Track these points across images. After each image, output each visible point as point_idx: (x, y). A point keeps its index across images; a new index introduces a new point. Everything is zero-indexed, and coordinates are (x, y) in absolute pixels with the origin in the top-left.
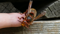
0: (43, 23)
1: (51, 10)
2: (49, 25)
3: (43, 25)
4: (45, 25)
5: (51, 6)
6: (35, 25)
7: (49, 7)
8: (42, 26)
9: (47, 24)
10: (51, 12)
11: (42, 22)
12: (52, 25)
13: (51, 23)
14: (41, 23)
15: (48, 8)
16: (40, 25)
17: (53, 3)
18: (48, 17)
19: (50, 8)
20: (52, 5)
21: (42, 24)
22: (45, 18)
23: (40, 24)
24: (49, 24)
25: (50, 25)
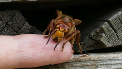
0: (96, 59)
1: (116, 28)
2: (110, 62)
3: (97, 64)
4: (102, 64)
5: (116, 19)
6: (78, 65)
7: (110, 20)
8: (94, 65)
9: (106, 61)
10: (115, 31)
11: (93, 56)
12: (118, 62)
13: (114, 59)
14: (92, 59)
15: (107, 23)
16: (89, 64)
17: (118, 11)
18: (108, 45)
19: (112, 23)
20: (116, 15)
21: (94, 60)
22: (101, 47)
23: (90, 60)
24: (110, 60)
25: (113, 62)
